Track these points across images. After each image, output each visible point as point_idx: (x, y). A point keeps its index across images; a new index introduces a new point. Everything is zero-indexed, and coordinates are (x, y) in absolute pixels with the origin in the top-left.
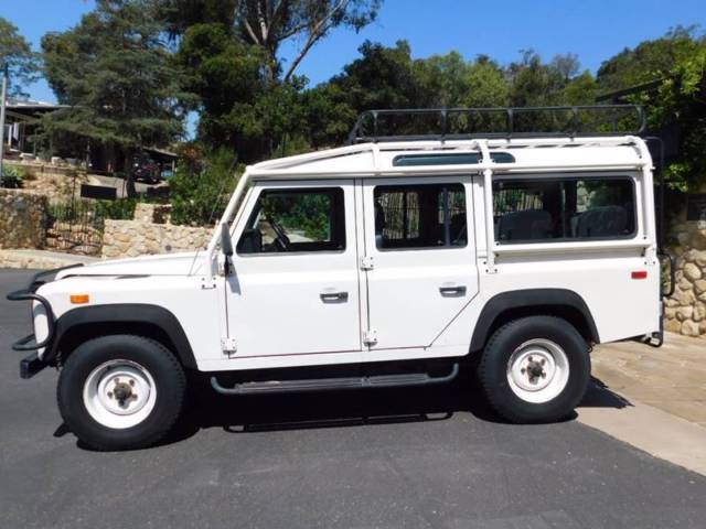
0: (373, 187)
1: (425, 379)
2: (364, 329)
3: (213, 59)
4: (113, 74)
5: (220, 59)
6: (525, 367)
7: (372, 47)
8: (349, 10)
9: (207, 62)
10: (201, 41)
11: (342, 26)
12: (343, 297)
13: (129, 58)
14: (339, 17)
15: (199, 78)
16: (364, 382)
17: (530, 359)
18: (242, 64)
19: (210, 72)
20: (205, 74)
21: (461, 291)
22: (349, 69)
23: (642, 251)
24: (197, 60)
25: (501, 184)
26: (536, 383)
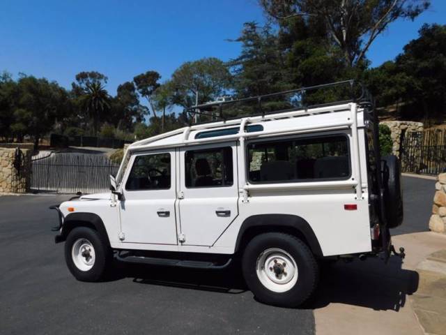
0: (184, 152)
1: (211, 266)
2: (179, 232)
3: (306, 61)
4: (249, 80)
5: (311, 60)
6: (272, 266)
7: (430, 27)
8: (405, 6)
9: (303, 63)
10: (300, 51)
11: (399, 19)
12: (167, 214)
13: (257, 70)
14: (396, 15)
15: (299, 73)
16: (180, 263)
17: (276, 262)
18: (324, 60)
19: (304, 69)
20: (302, 71)
21: (228, 213)
22: (406, 48)
23: (352, 189)
24: (297, 62)
25: (254, 146)
26: (281, 279)
